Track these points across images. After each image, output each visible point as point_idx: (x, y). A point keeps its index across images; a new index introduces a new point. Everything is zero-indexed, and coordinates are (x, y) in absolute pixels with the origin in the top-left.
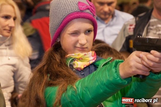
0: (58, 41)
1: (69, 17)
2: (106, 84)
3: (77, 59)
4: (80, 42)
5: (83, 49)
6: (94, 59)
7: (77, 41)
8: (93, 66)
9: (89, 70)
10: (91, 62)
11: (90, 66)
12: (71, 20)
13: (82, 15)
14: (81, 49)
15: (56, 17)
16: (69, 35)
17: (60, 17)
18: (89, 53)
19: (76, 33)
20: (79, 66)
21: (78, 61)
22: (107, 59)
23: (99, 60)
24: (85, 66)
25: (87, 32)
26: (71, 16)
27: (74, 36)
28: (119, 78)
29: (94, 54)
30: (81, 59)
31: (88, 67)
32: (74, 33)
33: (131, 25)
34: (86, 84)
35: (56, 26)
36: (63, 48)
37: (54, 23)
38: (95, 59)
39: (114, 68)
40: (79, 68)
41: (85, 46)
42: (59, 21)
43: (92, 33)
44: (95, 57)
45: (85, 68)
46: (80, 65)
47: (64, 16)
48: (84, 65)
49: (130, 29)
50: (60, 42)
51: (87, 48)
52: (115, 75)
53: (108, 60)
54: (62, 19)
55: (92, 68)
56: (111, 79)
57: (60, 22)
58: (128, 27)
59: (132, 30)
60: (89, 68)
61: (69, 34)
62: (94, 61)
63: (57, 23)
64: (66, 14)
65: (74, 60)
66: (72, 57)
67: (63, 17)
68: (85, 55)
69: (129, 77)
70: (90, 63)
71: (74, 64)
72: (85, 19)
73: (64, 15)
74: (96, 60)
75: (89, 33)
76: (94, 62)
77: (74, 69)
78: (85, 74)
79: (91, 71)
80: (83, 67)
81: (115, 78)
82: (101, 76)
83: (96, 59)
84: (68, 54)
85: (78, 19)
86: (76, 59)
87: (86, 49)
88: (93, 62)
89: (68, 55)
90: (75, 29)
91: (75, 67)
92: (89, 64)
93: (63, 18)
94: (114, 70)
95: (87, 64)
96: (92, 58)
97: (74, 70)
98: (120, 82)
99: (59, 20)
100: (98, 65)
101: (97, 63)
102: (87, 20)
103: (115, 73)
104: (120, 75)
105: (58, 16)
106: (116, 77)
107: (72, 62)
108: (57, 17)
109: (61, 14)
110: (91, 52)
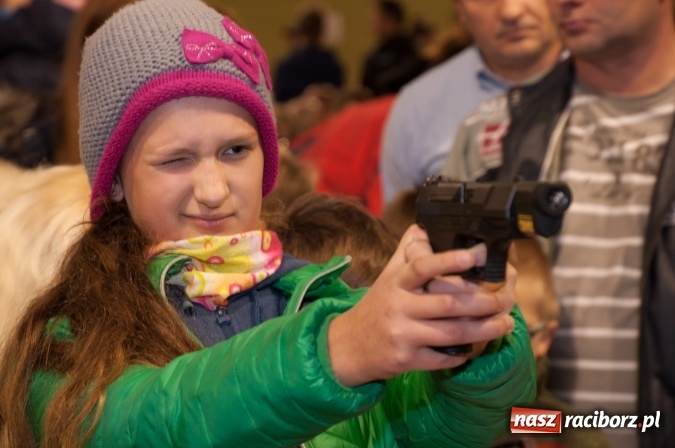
0: (119, 198)
1: (147, 94)
2: (271, 397)
3: (200, 260)
4: (198, 193)
5: (213, 220)
6: (271, 263)
7: (190, 191)
8: (268, 291)
9: (253, 308)
10: (261, 275)
11: (255, 291)
13: (199, 81)
14: (205, 223)
15: (98, 95)
16: (152, 168)
17: (112, 94)
18: (248, 234)
19: (182, 159)
20: (208, 289)
21: (204, 271)
23: (296, 267)
24: (236, 290)
25: (231, 151)
26: (155, 90)
27: (174, 171)
29: (273, 243)
30: (215, 262)
31: (247, 298)
32: (172, 161)
34: (198, 384)
35: (99, 135)
36: (135, 216)
37: (92, 122)
38: (278, 262)
39: (305, 335)
40: (210, 296)
41: (224, 210)
42: (111, 113)
43: (255, 159)
44: (279, 252)
45: (232, 298)
46: (211, 284)
47: (128, 91)
48: (232, 282)
50: (124, 200)
52: (308, 365)
54: (118, 101)
55: (267, 299)
56: (291, 383)
57: (112, 115)
60: (252, 299)
61: (153, 164)
62: (271, 271)
63: (103, 123)
64: (133, 82)
65: (185, 264)
66: (177, 251)
67: (122, 95)
68: (234, 242)
70: (254, 279)
71: (189, 283)
72: (214, 100)
73: (127, 88)
74: (281, 266)
75: (237, 156)
76: (272, 275)
77: (189, 300)
78: (234, 323)
79: (257, 310)
80: (225, 293)
81: (306, 380)
83: (283, 262)
84: (157, 243)
85: (183, 100)
86: (198, 264)
88: (269, 277)
89: (164, 245)
90: (177, 144)
91: (191, 292)
92: (252, 284)
93: (124, 98)
95: (242, 280)
96: (261, 258)
97: (188, 304)
98: (327, 396)
99: (109, 110)
100: (292, 288)
101: (288, 278)
102: (224, 102)
103: (309, 359)
105: (106, 91)
106: (308, 378)
107: (175, 273)
108: (103, 98)
109: (116, 82)
110: (257, 234)
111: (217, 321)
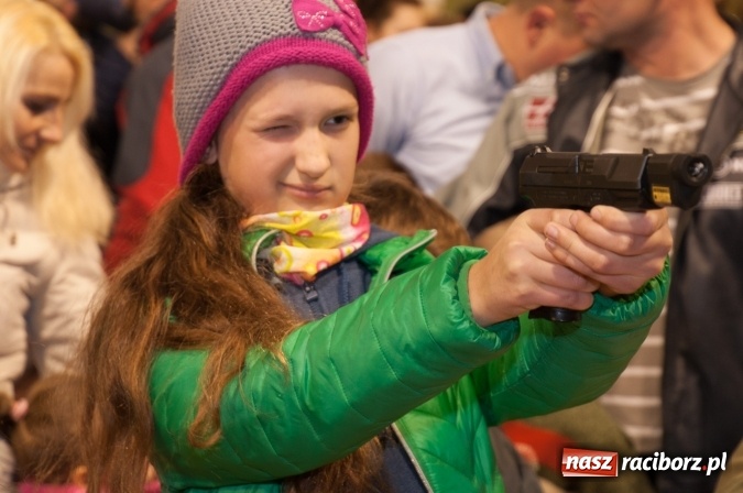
0: (212, 160)
1: (256, 60)
2: (414, 346)
3: (288, 233)
4: (300, 164)
5: (313, 193)
6: (359, 237)
7: (290, 162)
8: (354, 265)
9: (340, 282)
10: (348, 250)
11: (342, 265)
12: (265, 72)
13: (310, 49)
14: (304, 194)
15: (201, 58)
16: (254, 135)
17: (218, 58)
18: (338, 210)
19: (285, 127)
20: (295, 267)
21: (291, 245)
22: (416, 239)
23: (382, 241)
24: (323, 266)
25: (332, 121)
26: (265, 57)
27: (276, 139)
28: (466, 325)
29: (362, 216)
30: (305, 237)
31: (335, 272)
32: (275, 128)
33: (538, 102)
34: (329, 346)
35: (200, 97)
36: (230, 187)
37: (191, 85)
38: (366, 237)
39: (446, 280)
40: (298, 273)
41: (322, 182)
42: (215, 76)
43: (353, 129)
44: (367, 227)
45: (320, 274)
46: (299, 259)
47: (236, 56)
48: (319, 259)
49: (532, 116)
50: (216, 164)
51: (330, 188)
52: (453, 310)
53: (418, 242)
54: (224, 66)
55: (353, 273)
56: (435, 328)
57: (217, 79)
58: (526, 109)
59: (541, 121)
60: (340, 273)
61: (256, 131)
62: (358, 245)
63: (206, 86)
64: (241, 47)
65: (275, 239)
66: (267, 225)
67: (229, 59)
68: (324, 217)
69: (508, 320)
70: (342, 255)
71: (277, 258)
72: (322, 70)
73: (235, 53)
74: (368, 240)
75: (339, 126)
76: (360, 249)
77: (277, 276)
78: (322, 299)
79: (345, 286)
80: (312, 270)
81: (453, 324)
82: (392, 312)
83: (370, 235)
84: (249, 215)
85: (293, 68)
86: (287, 237)
87: (329, 194)
88: (356, 251)
89: (253, 219)
90: (279, 111)
91: (279, 268)
92: (339, 259)
93: (230, 63)
94: (447, 289)
95: (329, 255)
96: (351, 233)
97: (276, 280)
99: (213, 74)
100: (377, 263)
101: (373, 253)
102: (332, 72)
103: (453, 303)
104: (471, 310)
105: (211, 54)
106: (455, 321)
107: (267, 247)
108: (207, 61)
109: (223, 46)
110: (347, 208)
111: (304, 298)
